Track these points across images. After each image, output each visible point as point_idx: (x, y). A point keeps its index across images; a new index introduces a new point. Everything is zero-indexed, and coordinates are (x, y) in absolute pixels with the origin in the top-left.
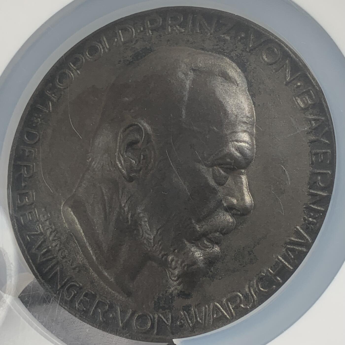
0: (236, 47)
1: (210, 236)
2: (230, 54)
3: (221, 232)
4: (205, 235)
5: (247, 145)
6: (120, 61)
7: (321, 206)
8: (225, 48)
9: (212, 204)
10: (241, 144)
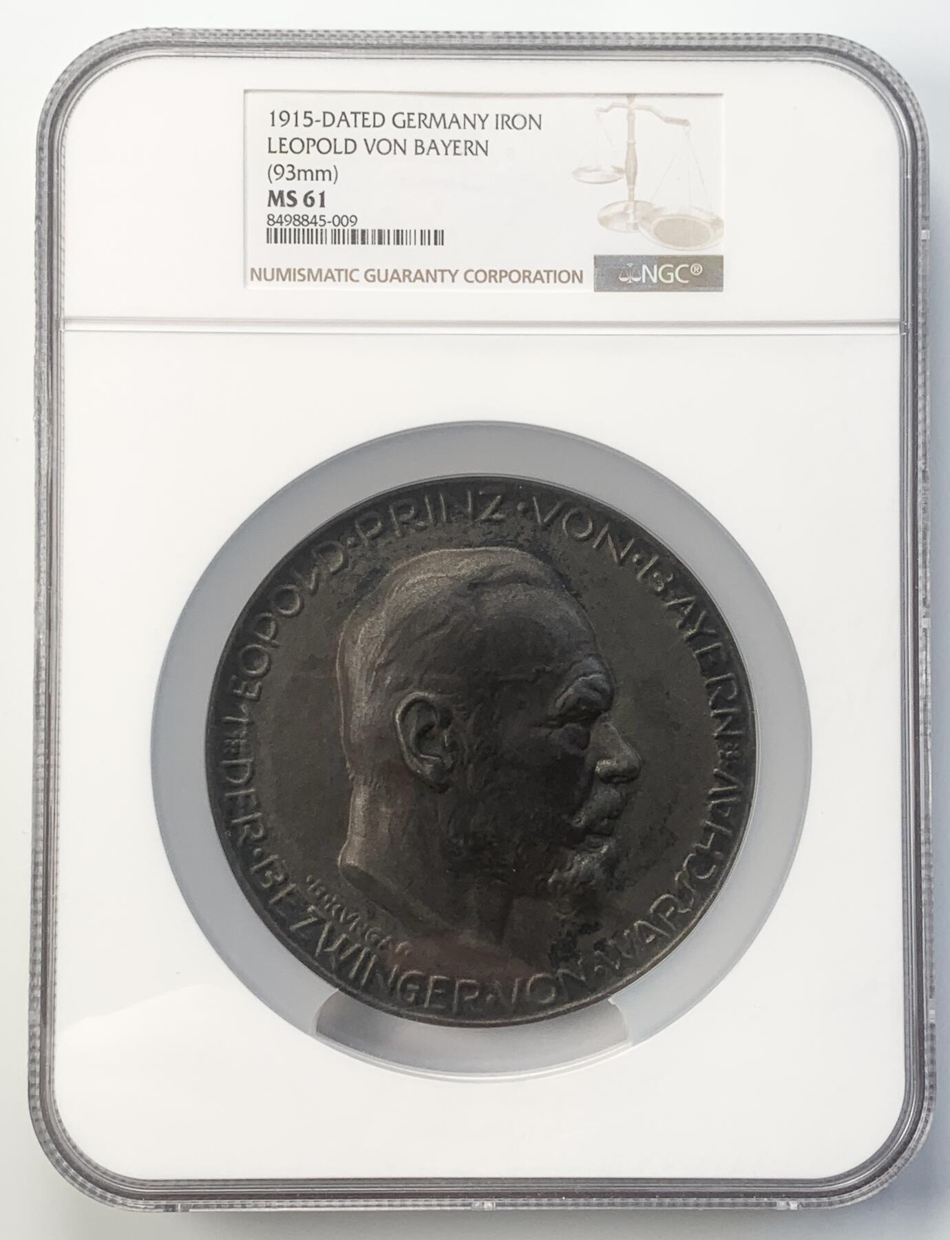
0: (522, 528)
1: (596, 829)
2: (516, 542)
3: (609, 818)
4: (588, 829)
5: (600, 676)
6: (340, 603)
7: (739, 729)
8: (505, 534)
9: (583, 782)
10: (591, 677)
